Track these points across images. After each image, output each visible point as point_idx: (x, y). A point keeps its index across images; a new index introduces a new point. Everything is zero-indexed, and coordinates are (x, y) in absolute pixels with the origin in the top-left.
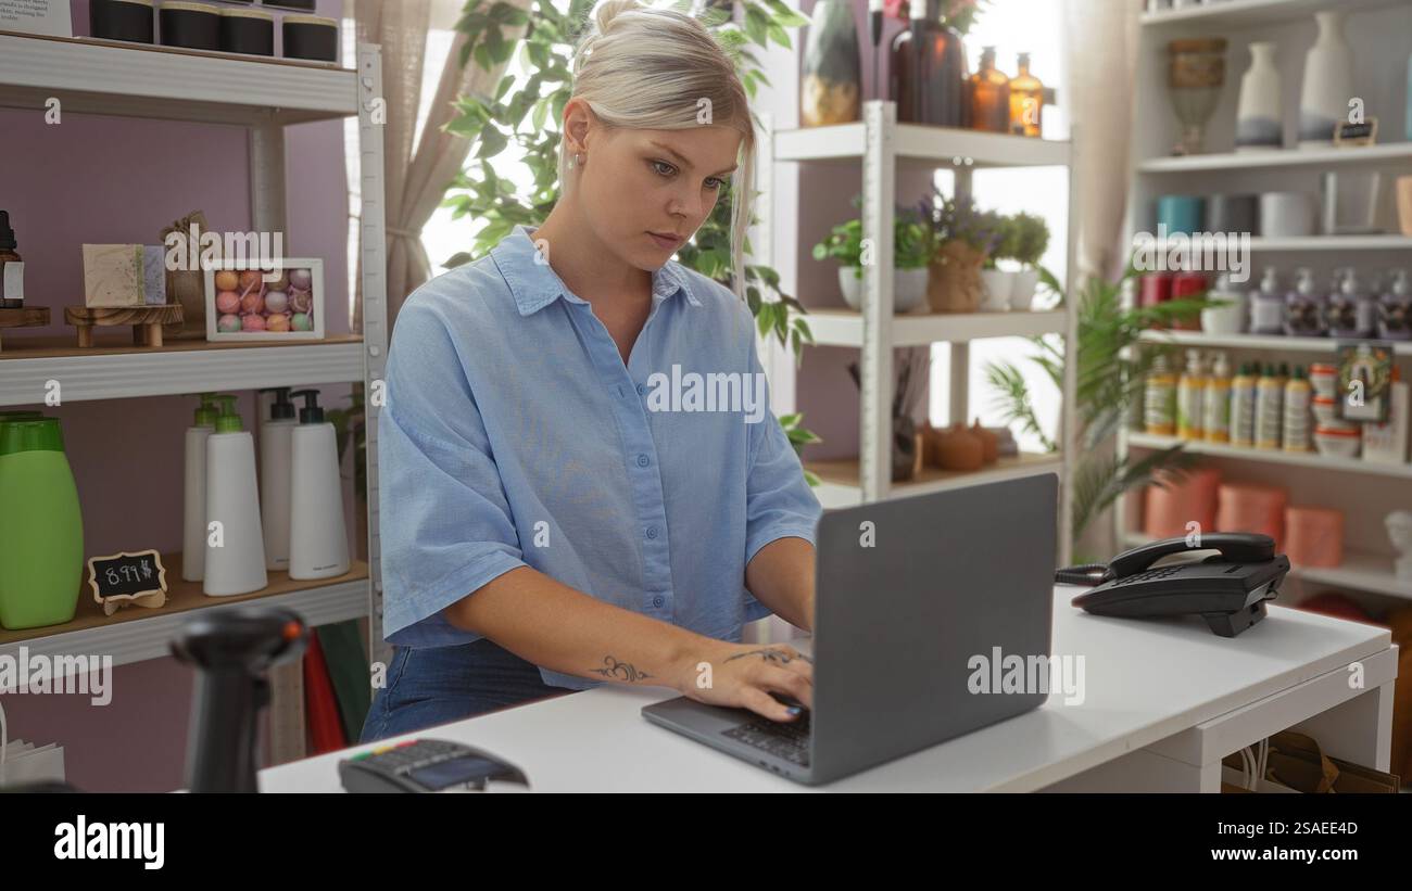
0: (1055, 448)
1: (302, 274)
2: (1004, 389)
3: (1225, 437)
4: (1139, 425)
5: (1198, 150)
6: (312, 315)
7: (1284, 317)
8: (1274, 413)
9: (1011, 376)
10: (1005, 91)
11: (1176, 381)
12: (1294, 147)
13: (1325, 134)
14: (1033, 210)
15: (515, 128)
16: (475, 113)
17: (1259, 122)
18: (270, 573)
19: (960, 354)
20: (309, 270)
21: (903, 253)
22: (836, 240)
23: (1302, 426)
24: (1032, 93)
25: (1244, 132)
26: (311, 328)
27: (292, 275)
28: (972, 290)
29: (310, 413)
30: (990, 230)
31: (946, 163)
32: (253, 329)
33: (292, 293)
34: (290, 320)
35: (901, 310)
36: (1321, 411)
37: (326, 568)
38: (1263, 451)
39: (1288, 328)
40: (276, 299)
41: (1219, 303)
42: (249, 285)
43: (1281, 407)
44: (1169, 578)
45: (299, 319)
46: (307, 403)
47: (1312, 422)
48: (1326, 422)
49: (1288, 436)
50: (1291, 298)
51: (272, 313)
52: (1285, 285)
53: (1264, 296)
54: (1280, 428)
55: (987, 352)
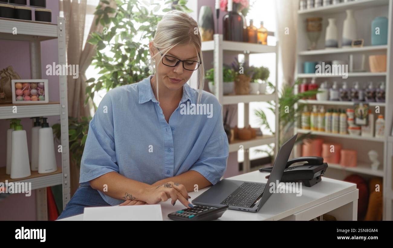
0: (273, 133)
1: (42, 84)
2: (259, 116)
3: (323, 130)
4: (300, 127)
5: (315, 48)
6: (44, 96)
7: (339, 96)
8: (337, 123)
9: (261, 113)
10: (256, 32)
11: (310, 114)
12: (341, 47)
13: (349, 44)
14: (265, 66)
15: (109, 42)
16: (96, 37)
17: (331, 41)
18: (32, 172)
19: (247, 106)
20: (44, 83)
21: (226, 77)
22: (207, 74)
23: (345, 127)
24: (264, 33)
25: (327, 43)
26: (44, 100)
27: (38, 84)
28: (247, 88)
29: (44, 125)
30: (252, 71)
31: (242, 52)
32: (26, 100)
33: (39, 90)
34: (38, 97)
35: (226, 94)
36: (350, 122)
37: (49, 170)
38: (334, 134)
39: (340, 99)
40: (34, 91)
41: (321, 92)
42: (25, 87)
43: (339, 121)
44: (292, 170)
45: (41, 97)
46: (44, 121)
47: (347, 126)
48: (351, 125)
49: (341, 130)
50: (341, 90)
51: (32, 95)
52: (339, 86)
53: (334, 90)
54: (339, 127)
55: (254, 106)
